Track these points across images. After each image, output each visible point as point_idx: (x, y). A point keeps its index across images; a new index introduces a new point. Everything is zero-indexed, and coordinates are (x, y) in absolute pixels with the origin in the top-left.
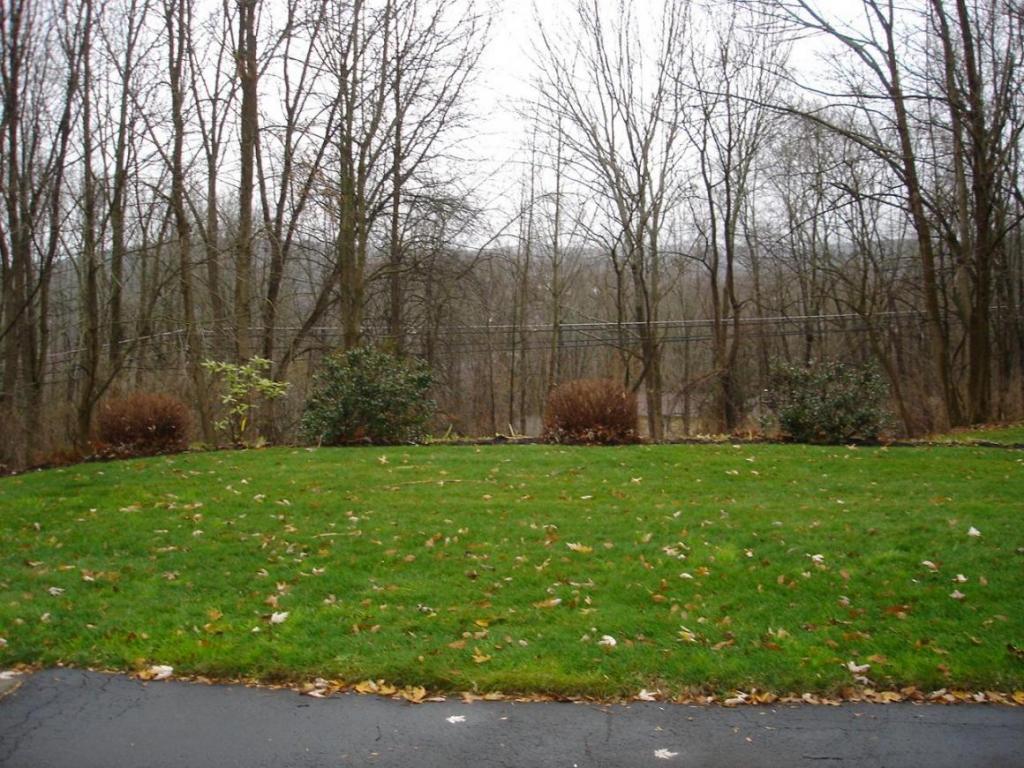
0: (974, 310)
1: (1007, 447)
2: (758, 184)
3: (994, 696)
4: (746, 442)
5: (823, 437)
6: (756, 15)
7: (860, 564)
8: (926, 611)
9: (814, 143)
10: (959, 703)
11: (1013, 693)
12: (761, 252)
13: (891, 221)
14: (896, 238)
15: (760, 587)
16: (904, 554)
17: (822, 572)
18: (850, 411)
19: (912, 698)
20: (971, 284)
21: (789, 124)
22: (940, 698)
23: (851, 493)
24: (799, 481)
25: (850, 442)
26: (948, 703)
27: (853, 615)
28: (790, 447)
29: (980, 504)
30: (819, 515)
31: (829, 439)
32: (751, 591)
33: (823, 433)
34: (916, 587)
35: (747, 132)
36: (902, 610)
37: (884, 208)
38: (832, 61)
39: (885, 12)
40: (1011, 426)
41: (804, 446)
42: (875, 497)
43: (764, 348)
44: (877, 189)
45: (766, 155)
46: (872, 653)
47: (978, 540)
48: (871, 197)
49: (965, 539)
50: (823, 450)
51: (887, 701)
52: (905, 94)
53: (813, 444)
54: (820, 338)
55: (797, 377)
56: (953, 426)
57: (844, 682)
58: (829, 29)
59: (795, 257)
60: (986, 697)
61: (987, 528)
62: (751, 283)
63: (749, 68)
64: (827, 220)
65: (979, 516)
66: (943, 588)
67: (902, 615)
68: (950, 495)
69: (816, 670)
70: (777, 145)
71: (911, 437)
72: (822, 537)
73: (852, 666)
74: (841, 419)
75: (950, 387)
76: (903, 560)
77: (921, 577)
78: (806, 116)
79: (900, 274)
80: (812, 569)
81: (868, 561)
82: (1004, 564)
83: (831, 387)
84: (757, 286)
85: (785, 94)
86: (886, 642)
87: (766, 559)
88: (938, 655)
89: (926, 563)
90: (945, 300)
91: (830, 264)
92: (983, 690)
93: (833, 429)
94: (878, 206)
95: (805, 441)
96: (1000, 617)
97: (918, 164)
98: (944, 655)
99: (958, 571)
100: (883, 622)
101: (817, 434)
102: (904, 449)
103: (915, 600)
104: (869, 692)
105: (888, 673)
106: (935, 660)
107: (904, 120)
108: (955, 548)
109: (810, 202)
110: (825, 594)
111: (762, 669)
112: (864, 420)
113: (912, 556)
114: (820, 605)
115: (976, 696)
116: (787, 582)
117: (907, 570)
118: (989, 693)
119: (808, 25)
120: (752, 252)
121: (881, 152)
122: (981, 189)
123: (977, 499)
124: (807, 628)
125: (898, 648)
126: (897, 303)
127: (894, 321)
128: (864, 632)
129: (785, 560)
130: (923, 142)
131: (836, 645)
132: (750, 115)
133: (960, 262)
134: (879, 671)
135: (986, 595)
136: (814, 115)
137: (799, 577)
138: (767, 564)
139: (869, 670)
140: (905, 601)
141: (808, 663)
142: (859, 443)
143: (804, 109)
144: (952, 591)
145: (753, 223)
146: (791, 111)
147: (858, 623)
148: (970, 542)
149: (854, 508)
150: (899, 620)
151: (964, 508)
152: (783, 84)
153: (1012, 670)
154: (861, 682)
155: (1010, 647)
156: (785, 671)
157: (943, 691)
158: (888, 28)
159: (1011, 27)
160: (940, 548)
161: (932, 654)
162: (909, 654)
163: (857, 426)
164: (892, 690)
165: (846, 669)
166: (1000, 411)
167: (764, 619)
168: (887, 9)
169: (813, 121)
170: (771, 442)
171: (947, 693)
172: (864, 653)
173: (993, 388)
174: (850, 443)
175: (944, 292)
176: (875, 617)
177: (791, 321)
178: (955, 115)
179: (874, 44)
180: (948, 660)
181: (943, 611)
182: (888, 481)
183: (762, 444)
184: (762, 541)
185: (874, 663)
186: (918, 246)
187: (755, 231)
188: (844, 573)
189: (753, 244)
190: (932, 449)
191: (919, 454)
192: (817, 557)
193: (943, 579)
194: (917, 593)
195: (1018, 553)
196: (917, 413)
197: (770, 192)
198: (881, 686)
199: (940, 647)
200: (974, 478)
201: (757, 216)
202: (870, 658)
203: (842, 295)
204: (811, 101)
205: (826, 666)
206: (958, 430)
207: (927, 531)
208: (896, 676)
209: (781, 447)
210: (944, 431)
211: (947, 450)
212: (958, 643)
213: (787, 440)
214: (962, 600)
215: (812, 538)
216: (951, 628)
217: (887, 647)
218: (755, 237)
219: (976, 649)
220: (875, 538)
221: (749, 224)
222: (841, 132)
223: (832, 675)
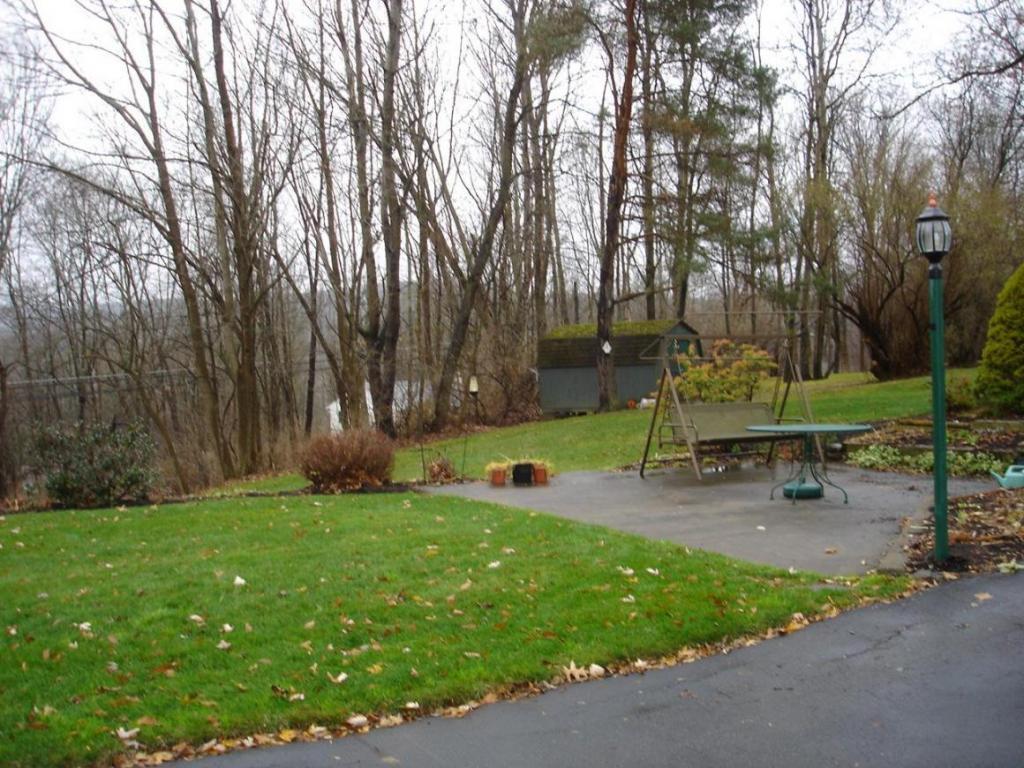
0: (240, 367)
1: (273, 495)
2: (23, 241)
3: (263, 739)
4: (11, 513)
5: (93, 501)
6: (17, 69)
7: (128, 627)
8: (194, 665)
9: (79, 202)
10: (229, 751)
11: (279, 732)
12: (28, 312)
13: (158, 282)
14: (165, 297)
15: (24, 665)
16: (172, 612)
17: (90, 641)
18: (118, 472)
19: (185, 754)
20: (237, 341)
21: (53, 181)
22: (211, 749)
23: (120, 555)
24: (67, 548)
25: (120, 502)
26: (219, 753)
27: (122, 680)
28: (59, 514)
29: (245, 553)
30: (87, 581)
31: (99, 502)
32: (15, 671)
33: (93, 496)
34: (184, 642)
35: (9, 188)
36: (170, 667)
37: (152, 268)
38: (95, 119)
39: (147, 76)
40: (280, 475)
41: (73, 512)
42: (144, 557)
43: (35, 412)
44: (145, 249)
45: (29, 212)
46: (141, 716)
47: (244, 588)
48: (136, 257)
49: (230, 589)
50: (93, 514)
51: (159, 761)
52: (167, 156)
53: (82, 508)
54: (94, 399)
55: (62, 442)
56: (226, 479)
57: (115, 750)
58: (91, 88)
59: (64, 318)
60: (255, 740)
61: (252, 576)
62: (18, 345)
63: (10, 123)
64: (96, 279)
65: (243, 565)
66: (211, 640)
67: (170, 673)
68: (217, 547)
69: (85, 742)
70: (41, 202)
71: (188, 493)
72: (91, 604)
73: (122, 732)
74: (110, 481)
75: (221, 441)
76: (171, 617)
77: (190, 633)
78: (68, 173)
79: (170, 332)
80: (79, 639)
81: (137, 622)
82: (268, 608)
83: (98, 450)
84: (25, 348)
85: (50, 151)
86: (156, 703)
87: (31, 634)
88: (207, 707)
89: (194, 617)
90: (212, 357)
91: (100, 324)
92: (251, 734)
93: (105, 492)
94: (146, 267)
95: (75, 507)
96: (265, 661)
97: (183, 226)
98: (213, 706)
99: (224, 621)
100: (152, 683)
101: (86, 498)
102: (174, 505)
103: (183, 655)
104: (141, 756)
105: (158, 734)
106: (203, 712)
107: (167, 182)
108: (221, 599)
109: (77, 261)
110: (93, 664)
111: (27, 752)
112: (134, 481)
113: (179, 612)
114: (87, 674)
115: (245, 742)
116: (52, 656)
117: (175, 626)
118: (257, 736)
119: (69, 82)
120: (18, 312)
121: (147, 213)
122: (242, 251)
123: (243, 548)
124: (74, 702)
125: (167, 706)
126: (168, 361)
127: (167, 378)
128: (132, 695)
129: (50, 633)
130: (187, 204)
131: (105, 713)
132: (12, 170)
133: (225, 320)
134: (149, 732)
135: (251, 642)
136: (79, 173)
137: (66, 648)
138: (32, 639)
139: (139, 734)
140: (173, 658)
141: (76, 737)
142: (129, 504)
143: (68, 166)
144: (218, 642)
145: (19, 281)
146: (53, 168)
147: (127, 688)
148: (236, 592)
149: (123, 571)
150: (167, 678)
151: (231, 559)
152: (45, 140)
153: (278, 711)
154: (132, 747)
155: (274, 688)
156: (53, 750)
157: (213, 742)
158: (150, 91)
159: (267, 97)
160: (207, 600)
161: (200, 706)
162: (179, 710)
163: (128, 489)
164: (164, 749)
165: (117, 736)
166: (271, 461)
167: (28, 698)
168: (149, 72)
169: (78, 181)
170: (39, 510)
171: (218, 742)
172: (134, 717)
173: (263, 439)
174: (120, 505)
175: (211, 349)
176: (144, 679)
177: (61, 384)
178: (216, 179)
179: (137, 106)
180: (217, 711)
181: (211, 662)
182: (157, 540)
183: (29, 514)
184: (27, 616)
185: (144, 725)
186: (185, 305)
187: (21, 290)
188: (112, 639)
189: (19, 303)
190: (201, 504)
191: (189, 510)
192: (85, 626)
193: (209, 631)
194: (185, 648)
195: (281, 596)
196: (193, 469)
197: (35, 250)
198: (152, 748)
199: (208, 699)
200: (240, 528)
201: (22, 275)
202: (140, 722)
203: (115, 356)
204: (74, 159)
205: (96, 736)
206: (231, 483)
207: (195, 585)
208: (166, 735)
209: (49, 515)
210: (218, 485)
211: (215, 504)
212: (226, 692)
213: (56, 507)
214: (229, 650)
215: (79, 606)
216: (218, 678)
217: (157, 707)
218: (22, 296)
219: (242, 695)
220: (143, 598)
221: (14, 283)
222: (105, 192)
223: (102, 745)
